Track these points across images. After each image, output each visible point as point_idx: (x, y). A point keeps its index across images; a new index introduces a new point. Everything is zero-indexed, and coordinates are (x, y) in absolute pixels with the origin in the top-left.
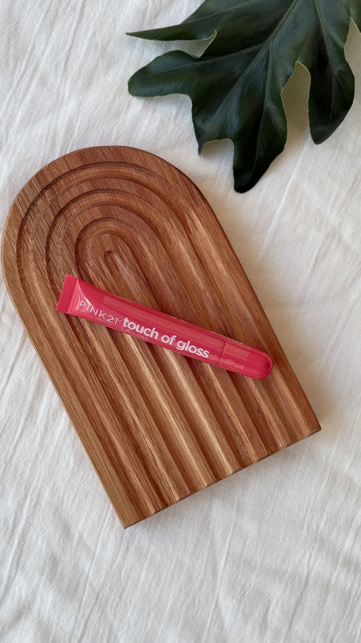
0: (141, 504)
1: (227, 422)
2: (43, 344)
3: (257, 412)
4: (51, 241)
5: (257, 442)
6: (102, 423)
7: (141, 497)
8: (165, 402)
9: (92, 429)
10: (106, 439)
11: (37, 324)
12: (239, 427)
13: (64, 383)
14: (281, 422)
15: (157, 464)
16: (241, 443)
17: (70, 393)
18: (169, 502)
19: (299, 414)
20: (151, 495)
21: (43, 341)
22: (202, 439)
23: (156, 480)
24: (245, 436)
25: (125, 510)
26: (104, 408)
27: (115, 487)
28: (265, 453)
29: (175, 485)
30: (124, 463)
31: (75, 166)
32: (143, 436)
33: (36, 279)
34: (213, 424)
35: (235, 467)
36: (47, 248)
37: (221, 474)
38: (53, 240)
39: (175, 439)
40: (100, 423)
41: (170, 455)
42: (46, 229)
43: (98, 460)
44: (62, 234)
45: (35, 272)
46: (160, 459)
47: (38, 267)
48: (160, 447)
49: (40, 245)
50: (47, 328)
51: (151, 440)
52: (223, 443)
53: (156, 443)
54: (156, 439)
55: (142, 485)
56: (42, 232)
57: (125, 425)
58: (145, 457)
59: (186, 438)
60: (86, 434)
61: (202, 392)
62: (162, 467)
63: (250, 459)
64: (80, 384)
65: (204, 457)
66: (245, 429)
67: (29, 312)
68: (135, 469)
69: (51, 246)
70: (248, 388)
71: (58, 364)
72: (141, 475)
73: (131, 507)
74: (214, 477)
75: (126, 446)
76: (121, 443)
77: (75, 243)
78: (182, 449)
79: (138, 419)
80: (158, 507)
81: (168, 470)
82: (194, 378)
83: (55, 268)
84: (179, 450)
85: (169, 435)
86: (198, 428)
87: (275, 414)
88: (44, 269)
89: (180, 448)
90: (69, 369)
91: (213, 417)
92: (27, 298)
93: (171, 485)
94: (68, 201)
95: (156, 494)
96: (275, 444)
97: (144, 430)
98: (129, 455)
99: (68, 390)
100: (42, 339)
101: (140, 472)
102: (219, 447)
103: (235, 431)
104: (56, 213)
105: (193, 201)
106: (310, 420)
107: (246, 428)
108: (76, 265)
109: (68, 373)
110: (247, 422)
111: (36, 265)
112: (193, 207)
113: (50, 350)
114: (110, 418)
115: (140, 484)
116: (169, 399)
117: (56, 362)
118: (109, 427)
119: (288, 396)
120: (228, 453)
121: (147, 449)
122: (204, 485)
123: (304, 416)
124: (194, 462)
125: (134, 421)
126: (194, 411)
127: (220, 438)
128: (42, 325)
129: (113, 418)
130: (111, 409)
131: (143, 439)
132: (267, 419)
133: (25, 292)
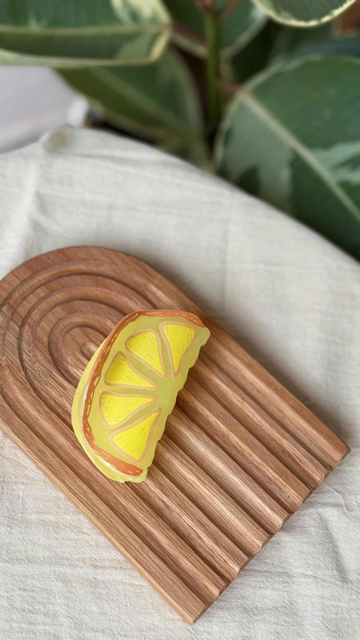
0: (202, 589)
1: (258, 473)
2: (45, 453)
3: (283, 454)
4: (23, 352)
5: (295, 483)
6: (131, 515)
7: (198, 582)
8: (188, 472)
9: (124, 524)
10: (141, 531)
11: (33, 435)
12: (271, 474)
13: (79, 486)
14: (309, 454)
15: (203, 541)
16: (279, 490)
17: (89, 494)
18: (230, 577)
19: (324, 441)
20: (209, 575)
21: (44, 450)
22: (239, 499)
23: (209, 558)
24: (280, 481)
25: (187, 601)
26: (129, 499)
27: (168, 579)
28: (307, 490)
29: (230, 556)
30: (168, 550)
31: (25, 277)
32: (179, 515)
33: (19, 392)
34: (244, 478)
35: (283, 515)
36: (21, 360)
37: (271, 528)
38: (24, 351)
39: (211, 507)
40: (130, 516)
41: (213, 525)
42: (14, 341)
43: (141, 556)
44: (31, 342)
45: (16, 385)
46: (204, 532)
47: (17, 379)
48: (200, 520)
49: (13, 358)
50: (44, 436)
51: (188, 516)
52: (262, 494)
53: (194, 517)
54: (193, 512)
55: (196, 567)
56: (11, 345)
57: (156, 510)
58: (188, 537)
59: (223, 501)
60: (119, 532)
61: (221, 450)
62: (210, 541)
63: (294, 502)
64: (96, 483)
65: (248, 516)
66: (278, 474)
67: (21, 425)
68: (183, 552)
69: (25, 356)
70: (265, 433)
71: (67, 469)
72: (191, 556)
73: (192, 596)
74: (266, 533)
75: (165, 531)
76: (159, 530)
77: (47, 346)
78: (223, 516)
79: (167, 499)
80: (221, 585)
81: (216, 541)
82: (209, 439)
83: (33, 375)
84: (219, 517)
85: (204, 506)
86: (231, 488)
87: (302, 449)
88: (24, 379)
89: (221, 515)
90: (80, 471)
91: (241, 471)
92: (15, 413)
93: (226, 558)
94: (28, 310)
95: (213, 572)
96: (313, 480)
97: (178, 507)
98: (172, 540)
99: (86, 492)
100: (43, 449)
101: (189, 553)
102: (259, 501)
103: (268, 480)
104: (20, 323)
105: (147, 275)
106: (337, 443)
107: (279, 472)
108: (55, 366)
109: (80, 475)
110: (277, 466)
111: (14, 378)
112: (149, 280)
113: (54, 457)
114: (138, 507)
115: (193, 567)
116: (191, 467)
117: (64, 467)
118: (141, 517)
119: (306, 427)
120: (270, 503)
121: (188, 528)
122: (259, 547)
123: (329, 441)
124: (240, 525)
125: (164, 502)
126: (220, 473)
127: (256, 491)
128: (38, 434)
129: (142, 505)
130: (137, 497)
131: (179, 518)
132: (295, 457)
133: (11, 408)
